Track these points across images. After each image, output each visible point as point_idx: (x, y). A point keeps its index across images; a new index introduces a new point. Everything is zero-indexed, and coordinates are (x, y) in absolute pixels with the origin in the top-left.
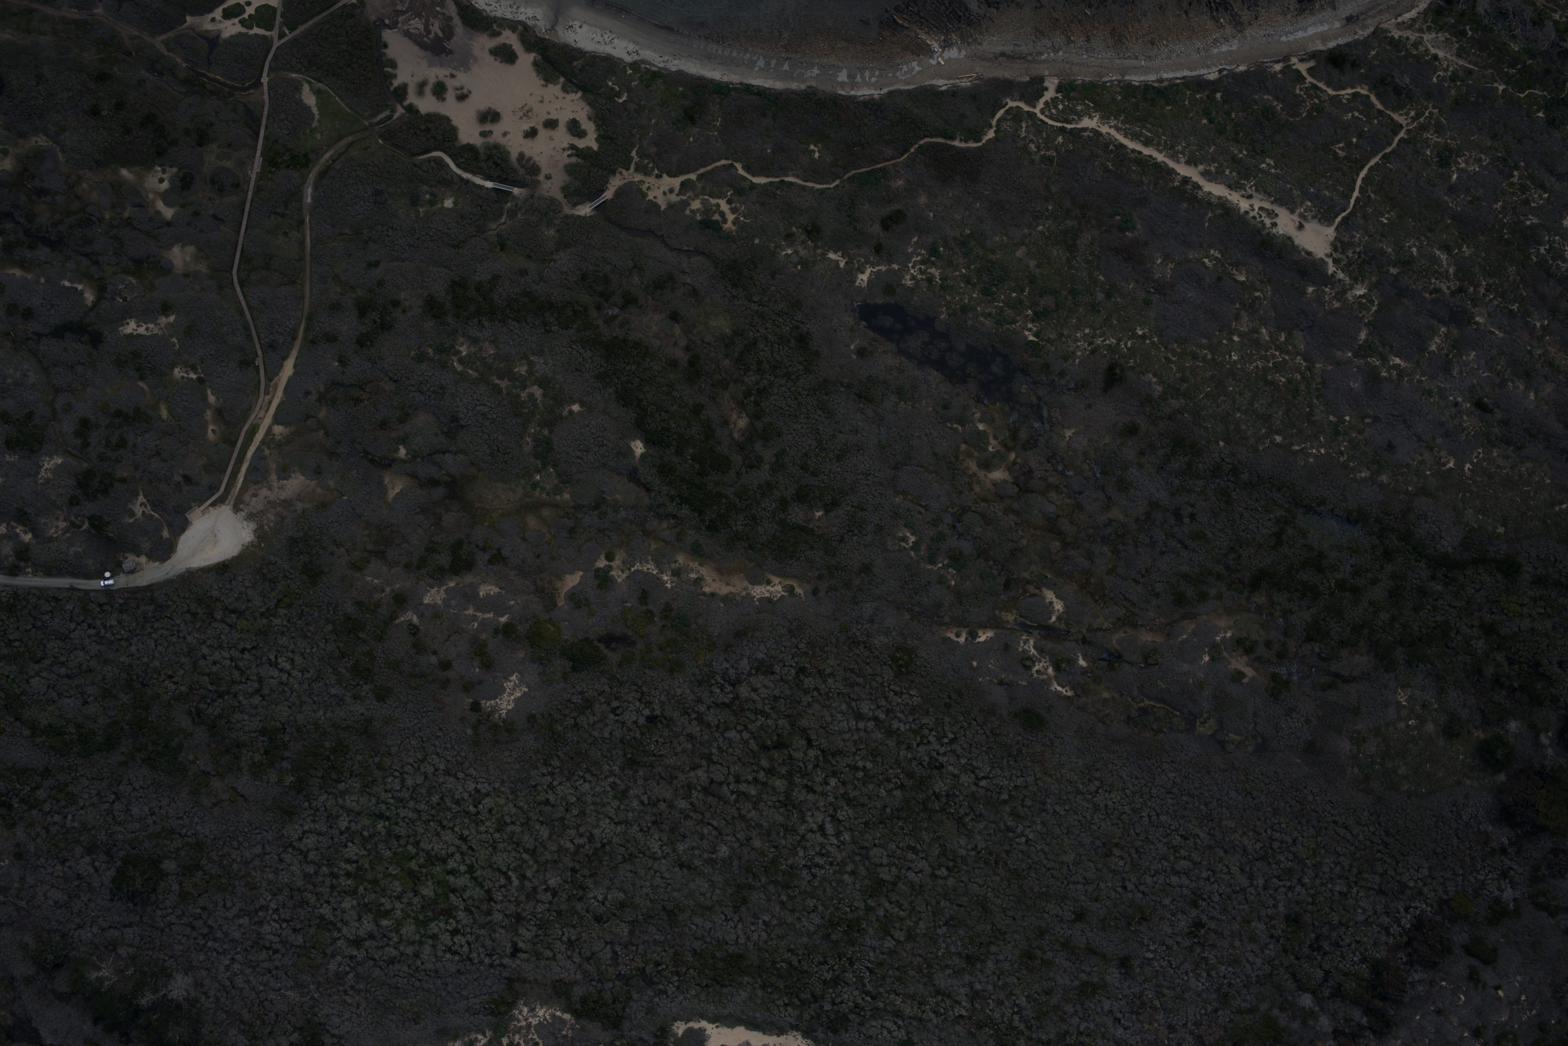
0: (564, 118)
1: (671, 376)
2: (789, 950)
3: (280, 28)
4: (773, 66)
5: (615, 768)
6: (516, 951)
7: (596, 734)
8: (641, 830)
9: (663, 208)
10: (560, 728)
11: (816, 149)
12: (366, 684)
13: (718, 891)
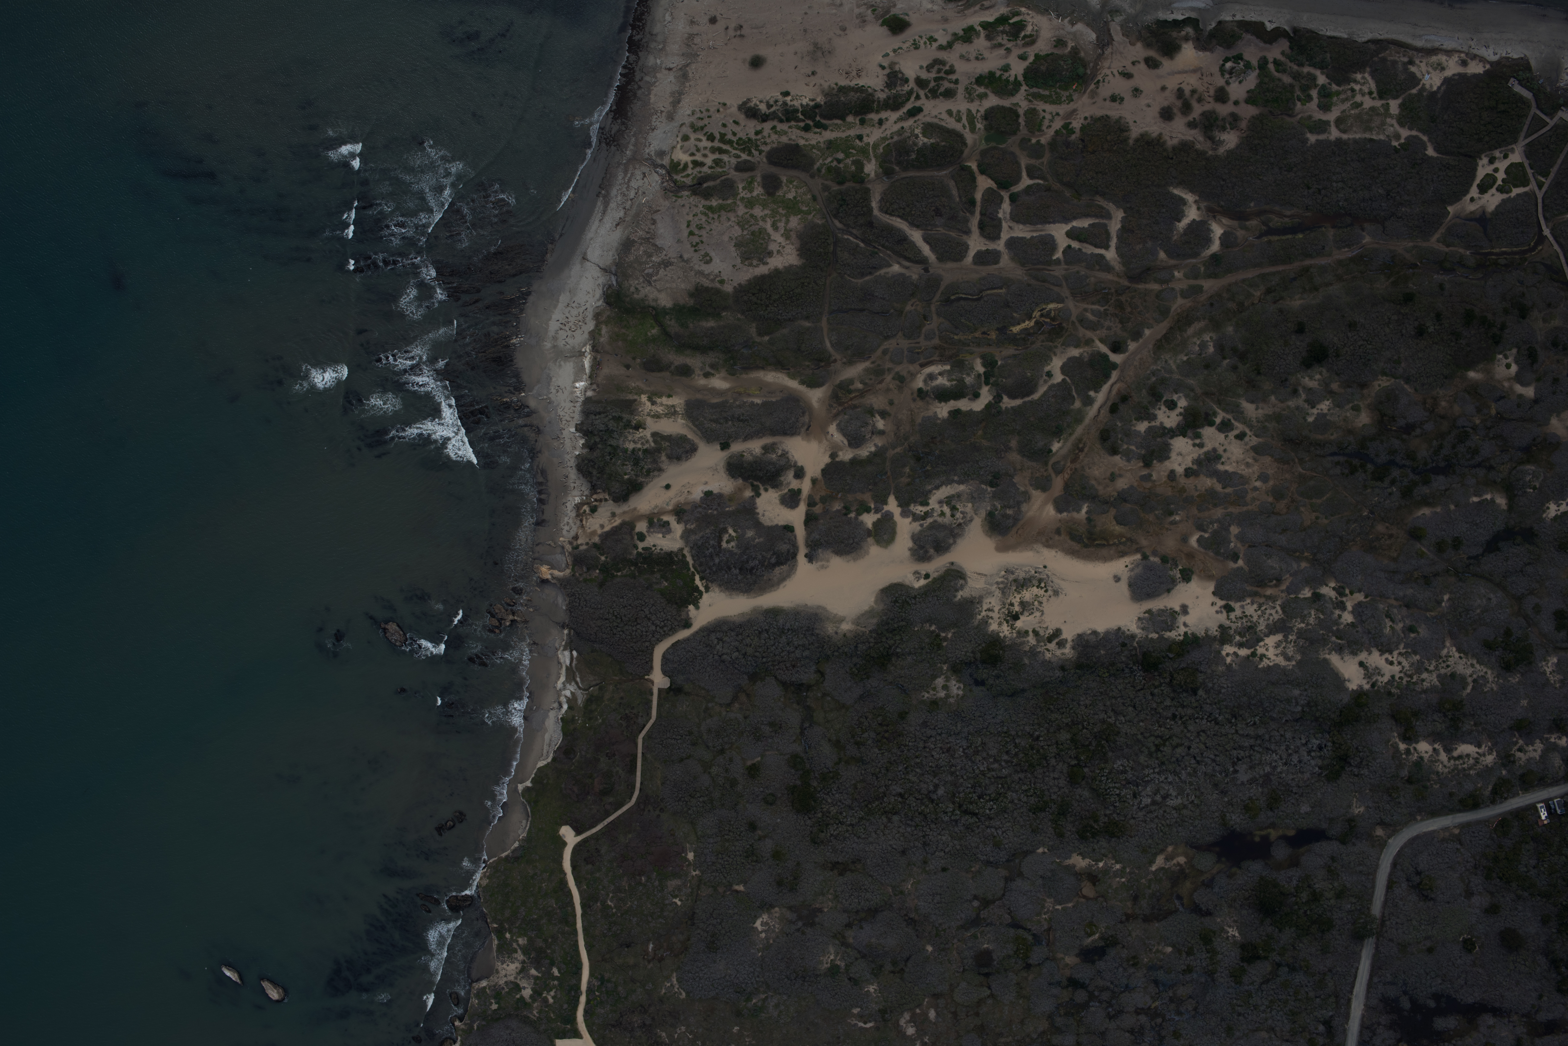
3: (1536, 179)
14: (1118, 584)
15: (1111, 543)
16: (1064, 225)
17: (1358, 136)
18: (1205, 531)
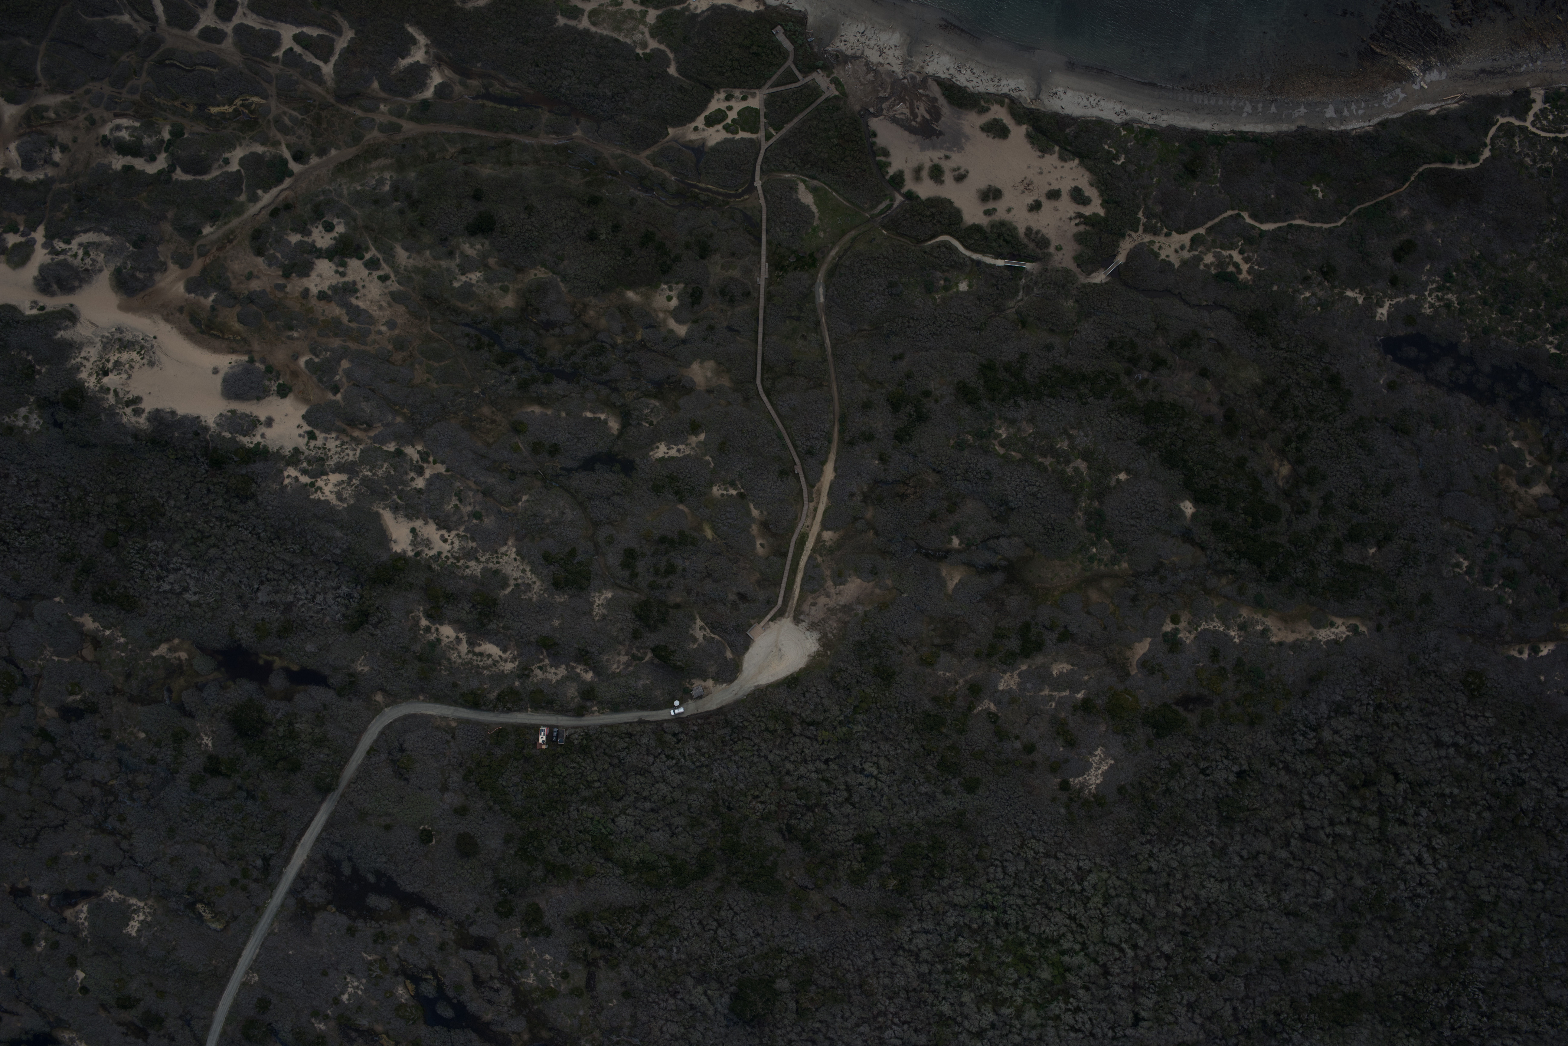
0: (1066, 187)
1: (1211, 432)
2: (1402, 982)
3: (766, 129)
4: (1260, 110)
5: (1214, 827)
6: (1137, 1020)
7: (1190, 797)
8: (1245, 885)
9: (1177, 265)
10: (1153, 796)
11: (1319, 189)
12: (954, 777)
13: (1326, 935)
14: (214, 376)
15: (226, 337)
16: (294, 28)
17: (605, 33)
18: (317, 356)
